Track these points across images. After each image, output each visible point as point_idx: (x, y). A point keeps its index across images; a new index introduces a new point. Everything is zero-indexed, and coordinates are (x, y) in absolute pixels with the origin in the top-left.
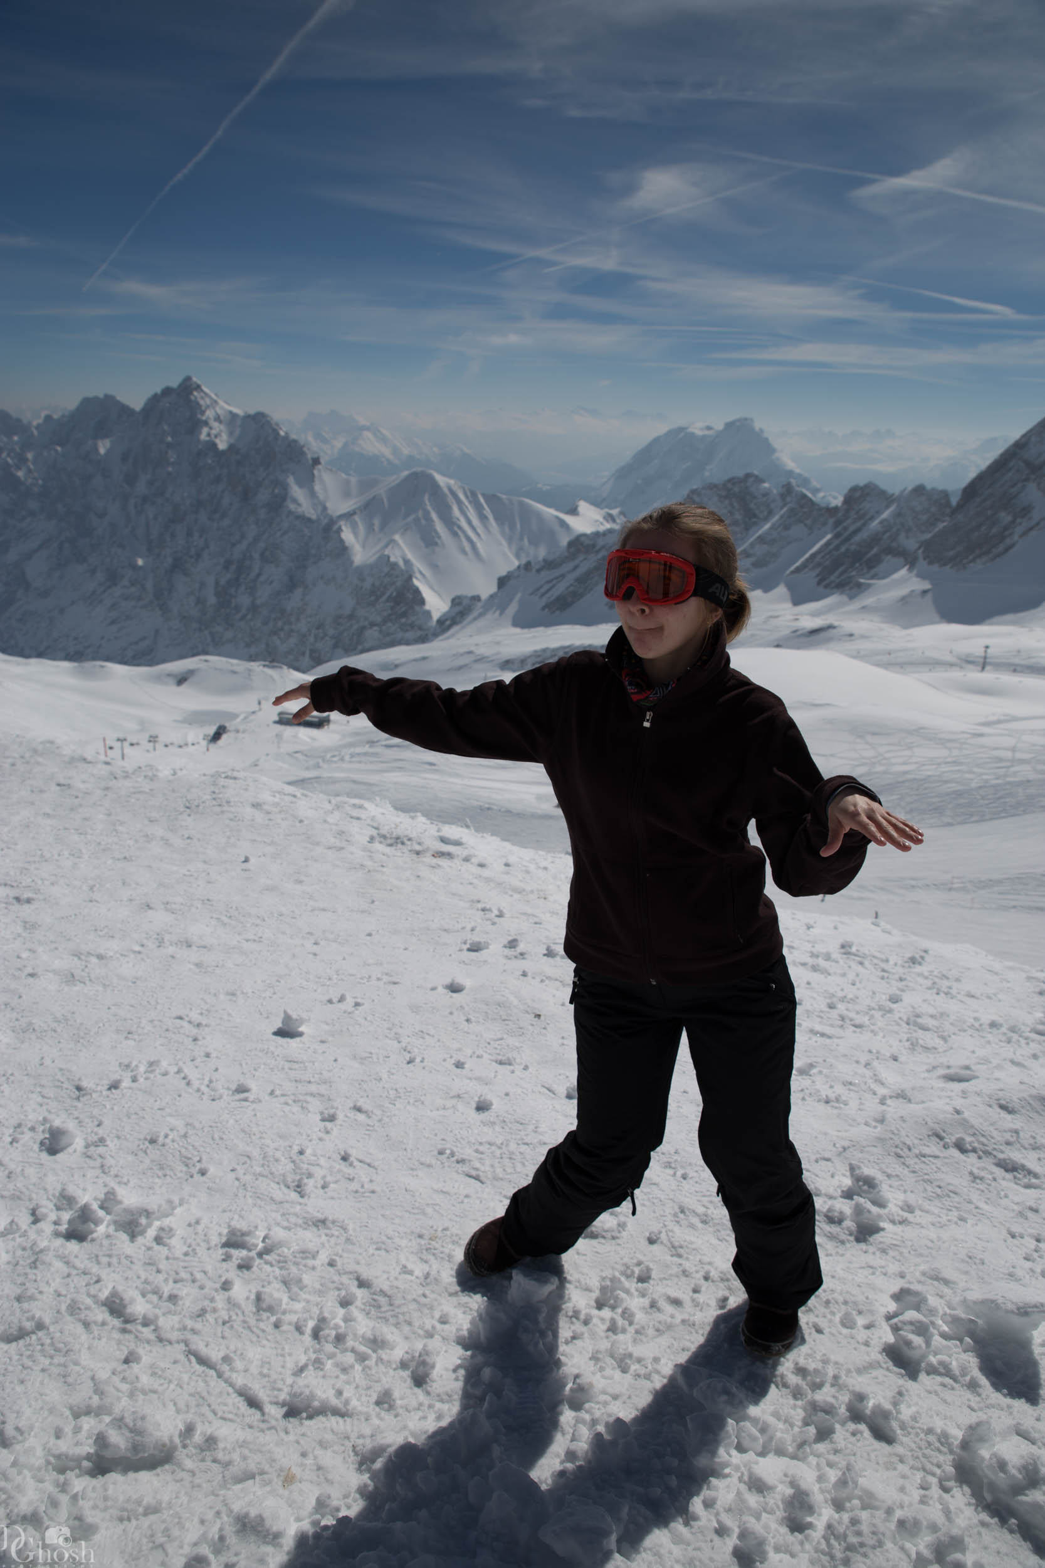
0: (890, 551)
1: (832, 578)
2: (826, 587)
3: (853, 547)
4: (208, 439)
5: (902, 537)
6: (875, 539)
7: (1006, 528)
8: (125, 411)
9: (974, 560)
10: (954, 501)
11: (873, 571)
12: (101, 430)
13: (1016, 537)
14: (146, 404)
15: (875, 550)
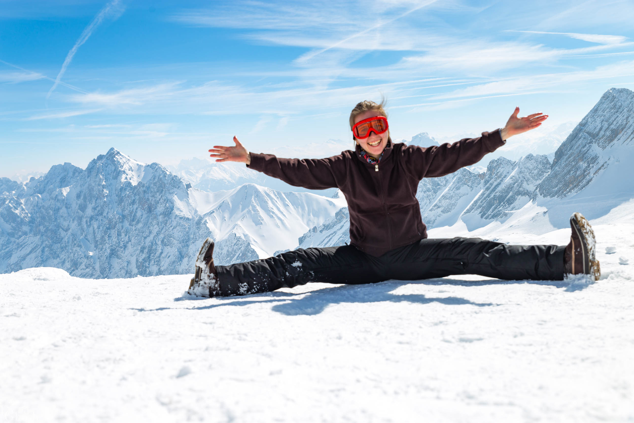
0: (519, 193)
1: (489, 213)
2: (486, 218)
3: (498, 194)
4: (126, 180)
5: (525, 184)
6: (510, 188)
7: (585, 171)
8: (77, 171)
9: (570, 191)
10: (551, 160)
11: (512, 206)
12: (63, 182)
13: (592, 175)
14: (89, 165)
15: (511, 194)
